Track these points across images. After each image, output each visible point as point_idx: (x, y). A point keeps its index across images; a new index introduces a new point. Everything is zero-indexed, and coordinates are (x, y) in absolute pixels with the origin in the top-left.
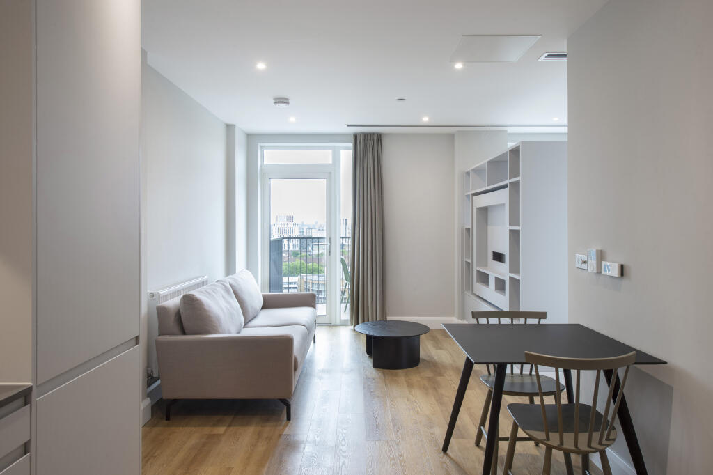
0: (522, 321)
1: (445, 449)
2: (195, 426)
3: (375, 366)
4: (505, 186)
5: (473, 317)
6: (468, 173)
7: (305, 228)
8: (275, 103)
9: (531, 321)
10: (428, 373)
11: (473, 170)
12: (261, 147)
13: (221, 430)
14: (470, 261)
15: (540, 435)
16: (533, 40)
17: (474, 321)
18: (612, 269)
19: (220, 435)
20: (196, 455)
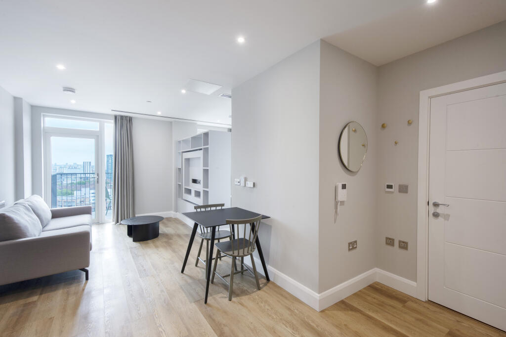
0: (209, 209)
1: (182, 271)
2: (9, 302)
3: (134, 241)
4: (201, 149)
5: (195, 209)
6: (180, 142)
7: (58, 167)
8: (64, 90)
9: (213, 208)
10: (164, 240)
11: (183, 141)
12: (43, 115)
13: (35, 298)
14: (180, 183)
15: (231, 253)
16: (218, 87)
17: (195, 211)
18: (250, 184)
19: (35, 301)
20: (18, 319)
